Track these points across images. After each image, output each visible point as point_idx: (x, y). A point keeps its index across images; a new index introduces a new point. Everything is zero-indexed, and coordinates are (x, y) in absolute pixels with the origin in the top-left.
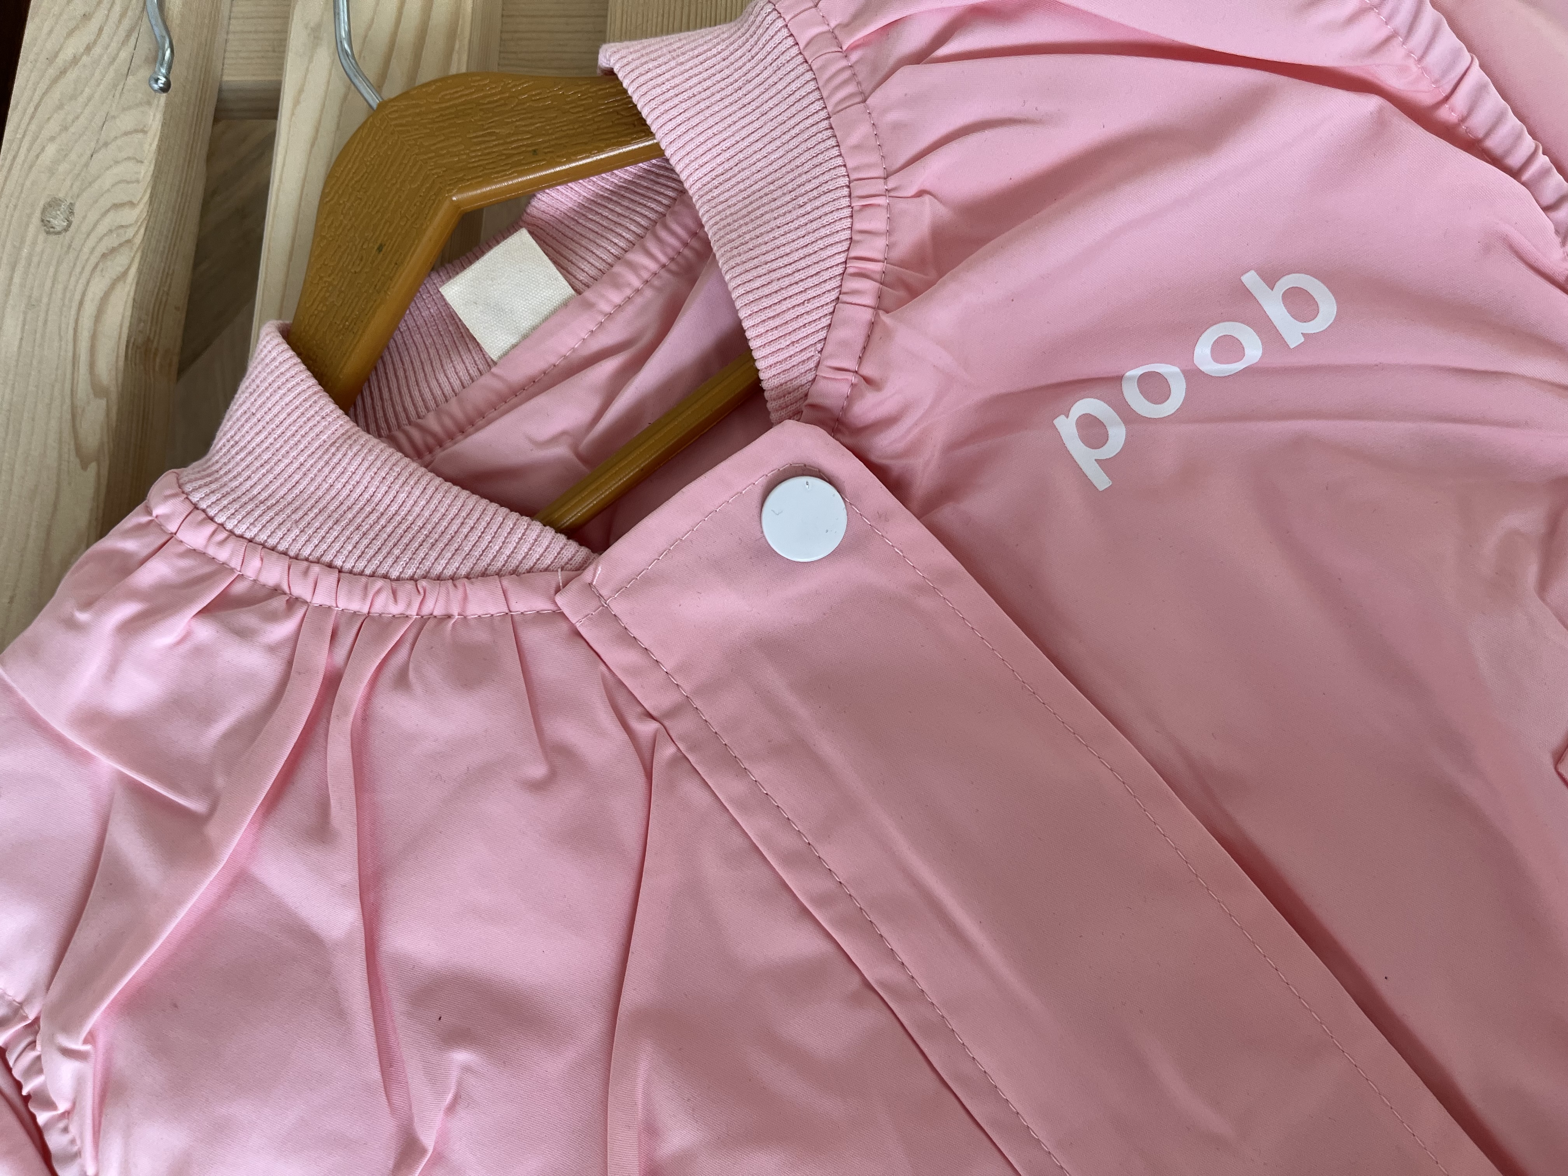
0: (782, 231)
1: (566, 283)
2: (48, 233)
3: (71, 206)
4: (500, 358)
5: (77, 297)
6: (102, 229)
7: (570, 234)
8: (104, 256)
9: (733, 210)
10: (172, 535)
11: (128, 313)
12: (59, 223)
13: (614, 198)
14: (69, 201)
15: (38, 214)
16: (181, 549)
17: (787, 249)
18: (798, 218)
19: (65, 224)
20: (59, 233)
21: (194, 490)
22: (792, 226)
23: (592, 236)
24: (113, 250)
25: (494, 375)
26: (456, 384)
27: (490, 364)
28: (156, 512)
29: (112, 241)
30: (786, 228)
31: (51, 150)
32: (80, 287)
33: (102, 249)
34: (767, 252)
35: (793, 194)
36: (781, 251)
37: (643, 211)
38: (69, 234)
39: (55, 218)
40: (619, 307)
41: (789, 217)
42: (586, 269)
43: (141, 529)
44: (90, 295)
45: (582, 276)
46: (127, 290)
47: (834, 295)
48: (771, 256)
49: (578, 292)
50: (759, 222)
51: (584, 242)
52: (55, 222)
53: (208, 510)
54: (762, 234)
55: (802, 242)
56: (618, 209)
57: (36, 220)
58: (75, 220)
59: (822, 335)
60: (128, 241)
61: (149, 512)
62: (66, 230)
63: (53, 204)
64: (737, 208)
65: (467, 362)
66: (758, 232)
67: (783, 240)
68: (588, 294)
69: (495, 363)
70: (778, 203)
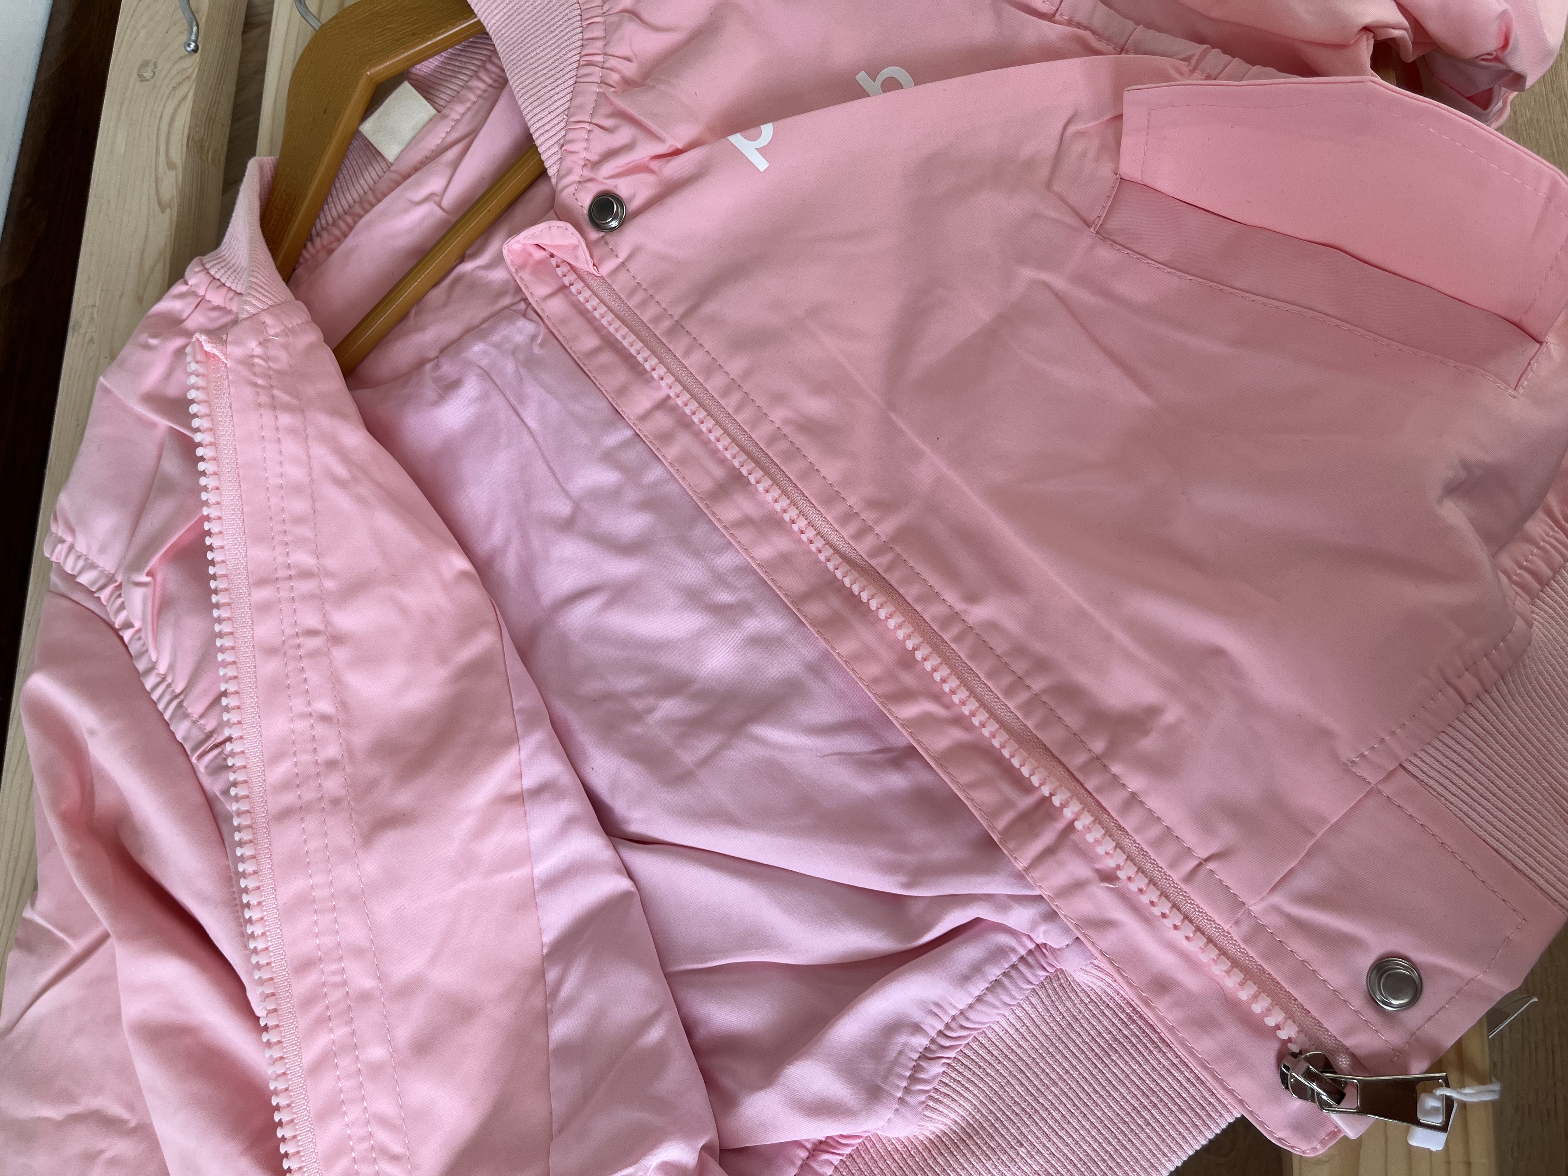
0: (541, 48)
1: (432, 108)
2: (142, 81)
3: (155, 64)
4: (395, 160)
5: (159, 115)
6: (173, 72)
7: (436, 81)
8: (174, 88)
9: (513, 40)
10: (203, 297)
11: (188, 118)
12: (148, 74)
13: (462, 53)
14: (154, 60)
15: (136, 71)
16: (210, 306)
17: (545, 59)
18: (551, 39)
19: (152, 75)
20: (148, 80)
21: (211, 267)
22: (547, 45)
23: (448, 79)
24: (179, 84)
25: (392, 171)
26: (371, 183)
27: (389, 165)
28: (191, 282)
29: (179, 78)
30: (544, 46)
31: (143, 33)
32: (160, 109)
33: (173, 84)
34: (533, 63)
35: (548, 25)
36: (542, 61)
37: (479, 57)
38: (154, 79)
39: (146, 72)
40: (464, 114)
41: (545, 40)
42: (443, 97)
43: (182, 296)
44: (165, 115)
45: (442, 103)
46: (187, 104)
47: (572, 81)
48: (535, 65)
49: (439, 111)
50: (528, 45)
51: (444, 83)
52: (145, 75)
53: (221, 279)
54: (530, 53)
55: (553, 53)
56: (464, 60)
57: (135, 75)
58: (157, 71)
59: (568, 104)
60: (188, 77)
61: (187, 284)
62: (152, 77)
63: (145, 64)
64: (515, 39)
65: (377, 169)
66: (527, 52)
67: (542, 54)
68: (445, 111)
69: (392, 164)
70: (539, 32)
